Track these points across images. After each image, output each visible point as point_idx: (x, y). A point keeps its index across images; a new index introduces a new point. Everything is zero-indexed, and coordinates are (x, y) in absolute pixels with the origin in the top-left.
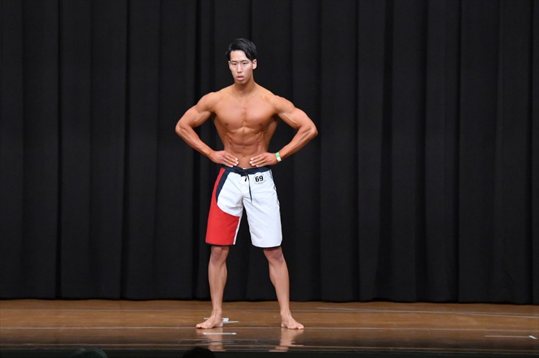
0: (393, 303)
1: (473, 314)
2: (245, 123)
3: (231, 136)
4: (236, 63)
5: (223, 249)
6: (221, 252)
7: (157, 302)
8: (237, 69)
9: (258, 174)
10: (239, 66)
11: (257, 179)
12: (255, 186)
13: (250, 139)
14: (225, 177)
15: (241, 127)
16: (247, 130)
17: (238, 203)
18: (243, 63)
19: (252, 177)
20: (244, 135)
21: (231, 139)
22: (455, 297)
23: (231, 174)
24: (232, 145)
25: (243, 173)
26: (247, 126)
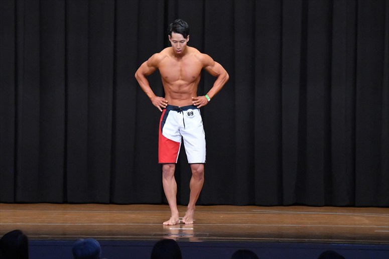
1: (366, 214)
2: (180, 77)
3: (171, 87)
5: (170, 167)
6: (169, 169)
7: (136, 205)
8: (177, 46)
9: (190, 110)
11: (189, 114)
12: (188, 120)
13: (186, 89)
14: (167, 114)
15: (178, 79)
16: (182, 82)
17: (177, 132)
18: (181, 42)
19: (185, 112)
20: (180, 86)
21: (170, 88)
22: (352, 203)
23: (171, 112)
24: (170, 93)
25: (179, 110)
26: (182, 80)
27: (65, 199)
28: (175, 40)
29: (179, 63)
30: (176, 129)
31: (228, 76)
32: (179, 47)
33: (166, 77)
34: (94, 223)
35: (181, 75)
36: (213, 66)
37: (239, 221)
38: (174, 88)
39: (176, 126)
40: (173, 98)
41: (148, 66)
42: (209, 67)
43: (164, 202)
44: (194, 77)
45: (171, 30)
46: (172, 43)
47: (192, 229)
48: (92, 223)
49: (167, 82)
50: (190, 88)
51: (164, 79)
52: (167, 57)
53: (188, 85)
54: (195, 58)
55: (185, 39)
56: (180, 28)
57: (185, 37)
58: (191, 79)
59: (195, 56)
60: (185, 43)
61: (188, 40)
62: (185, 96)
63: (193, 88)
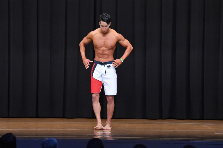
0: (176, 120)
1: (210, 124)
2: (104, 46)
3: (98, 51)
4: (103, 26)
5: (96, 96)
8: (103, 28)
10: (104, 27)
11: (108, 67)
13: (107, 52)
14: (95, 66)
15: (103, 47)
17: (100, 76)
18: (106, 26)
19: (106, 66)
20: (103, 51)
22: (202, 117)
23: (98, 65)
24: (98, 54)
25: (102, 64)
26: (105, 47)
27: (38, 115)
28: (102, 25)
29: (104, 38)
30: (100, 75)
31: (132, 48)
32: (104, 29)
33: (96, 45)
34: (54, 129)
35: (105, 45)
36: (123, 41)
37: (137, 128)
38: (100, 52)
39: (100, 73)
40: (99, 57)
41: (87, 39)
42: (121, 42)
43: (94, 117)
44: (112, 46)
45: (100, 19)
46: (101, 27)
47: (110, 132)
48: (53, 129)
49: (96, 48)
50: (109, 52)
51: (95, 46)
52: (97, 34)
53: (108, 50)
54: (114, 35)
55: (108, 25)
56: (105, 19)
57: (108, 24)
58: (110, 47)
59: (114, 34)
60: (108, 27)
61: (110, 25)
62: (106, 56)
63: (111, 52)
